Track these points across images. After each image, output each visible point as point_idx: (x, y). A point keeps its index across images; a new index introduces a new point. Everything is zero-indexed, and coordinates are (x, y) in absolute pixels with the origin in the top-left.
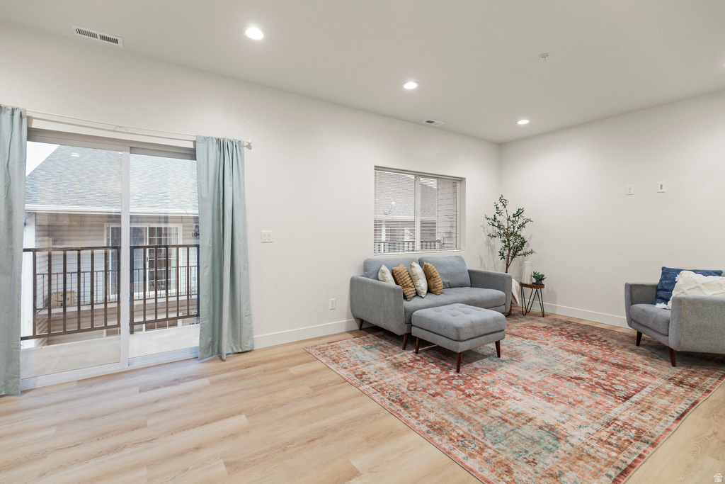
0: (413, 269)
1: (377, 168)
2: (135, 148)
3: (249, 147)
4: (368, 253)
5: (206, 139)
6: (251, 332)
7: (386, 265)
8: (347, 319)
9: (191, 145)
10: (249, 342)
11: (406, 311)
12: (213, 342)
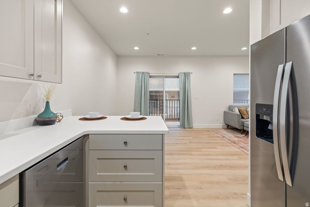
0: (248, 109)
1: (234, 74)
2: (166, 77)
3: (192, 73)
4: (231, 103)
5: (181, 73)
6: (192, 123)
7: (237, 108)
8: (223, 124)
9: (178, 75)
10: (192, 126)
11: (242, 122)
12: (183, 124)
